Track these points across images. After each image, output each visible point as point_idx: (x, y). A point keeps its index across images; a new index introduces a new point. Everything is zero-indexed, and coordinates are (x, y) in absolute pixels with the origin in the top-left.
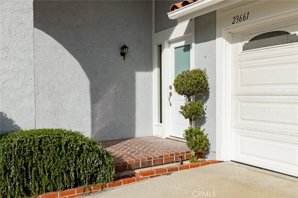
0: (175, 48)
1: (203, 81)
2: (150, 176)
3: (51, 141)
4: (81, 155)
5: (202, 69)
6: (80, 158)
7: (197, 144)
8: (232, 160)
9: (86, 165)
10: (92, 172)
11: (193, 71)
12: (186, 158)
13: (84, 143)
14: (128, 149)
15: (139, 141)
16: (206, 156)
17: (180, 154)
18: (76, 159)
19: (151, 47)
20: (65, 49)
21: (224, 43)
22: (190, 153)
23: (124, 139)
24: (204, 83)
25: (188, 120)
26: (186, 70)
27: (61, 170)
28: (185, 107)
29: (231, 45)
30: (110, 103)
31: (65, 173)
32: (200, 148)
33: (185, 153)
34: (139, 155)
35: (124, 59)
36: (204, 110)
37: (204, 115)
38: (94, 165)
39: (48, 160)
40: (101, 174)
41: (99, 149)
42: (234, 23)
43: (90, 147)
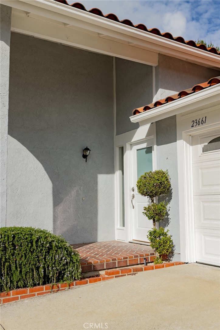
0: (137, 150)
1: (165, 182)
2: (116, 275)
3: (24, 237)
4: (50, 252)
5: (164, 170)
6: (49, 255)
7: (161, 245)
8: (196, 262)
9: (55, 262)
10: (60, 269)
11: (156, 172)
12: (151, 260)
13: (53, 240)
14: (92, 251)
15: (102, 245)
16: (171, 259)
17: (144, 255)
18: (45, 255)
19: (113, 149)
20: (29, 152)
21: (185, 145)
22: (155, 255)
23: (85, 243)
24: (167, 184)
25: (152, 220)
26: (148, 171)
27: (32, 266)
28: (148, 208)
29: (191, 147)
30: (71, 206)
31: (35, 269)
32: (164, 249)
33: (150, 255)
34: (103, 257)
35: (86, 162)
36: (168, 211)
37: (168, 216)
38: (62, 262)
39: (20, 255)
40: (68, 271)
41: (67, 246)
42: (193, 126)
43: (59, 244)
